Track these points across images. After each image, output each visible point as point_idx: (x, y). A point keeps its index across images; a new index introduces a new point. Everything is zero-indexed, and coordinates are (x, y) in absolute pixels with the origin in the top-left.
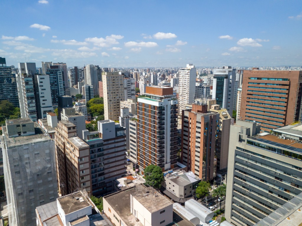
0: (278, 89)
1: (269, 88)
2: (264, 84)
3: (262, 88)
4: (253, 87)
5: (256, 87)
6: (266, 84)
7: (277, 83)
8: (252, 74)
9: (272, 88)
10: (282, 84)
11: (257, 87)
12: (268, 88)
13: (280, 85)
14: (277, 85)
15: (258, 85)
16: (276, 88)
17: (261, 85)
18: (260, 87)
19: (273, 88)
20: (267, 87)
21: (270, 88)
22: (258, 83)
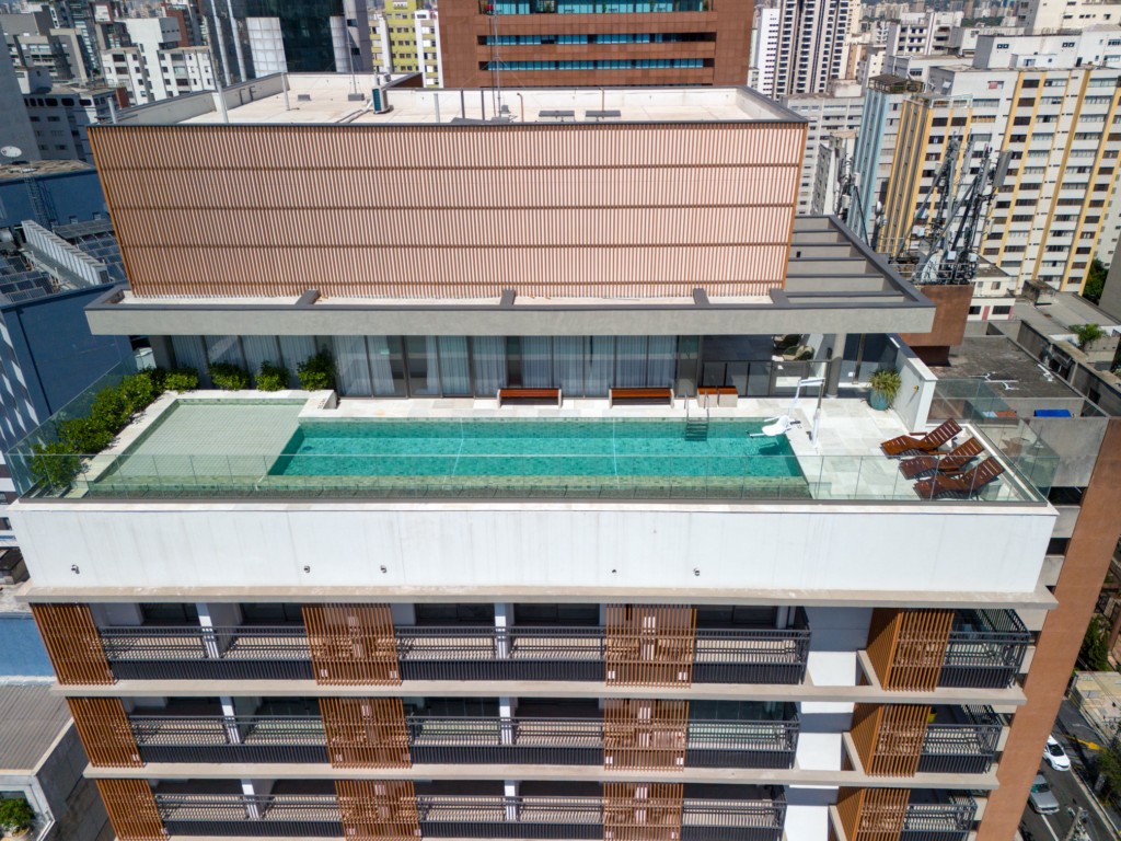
0: (657, 62)
1: (611, 62)
2: (580, 37)
3: (572, 63)
4: (519, 64)
5: (534, 64)
6: (592, 38)
7: (655, 30)
9: (626, 62)
10: (679, 30)
11: (542, 63)
12: (603, 63)
13: (667, 37)
14: (652, 37)
15: (546, 47)
16: (650, 62)
17: (563, 49)
18: (557, 64)
19: (634, 63)
20: (599, 57)
21: (619, 62)
22: (546, 39)
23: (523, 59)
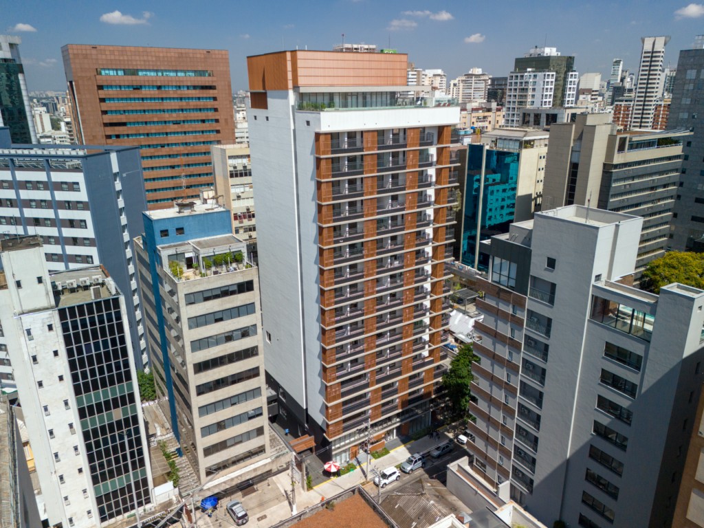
0: (192, 98)
1: (170, 99)
2: (153, 86)
3: (151, 99)
4: (122, 99)
5: (131, 99)
6: (159, 87)
7: (189, 84)
8: (104, 57)
9: (177, 98)
10: (200, 84)
11: (134, 99)
12: (166, 98)
13: (195, 87)
14: (188, 87)
15: (136, 91)
16: (189, 98)
17: (145, 92)
18: (143, 99)
19: (181, 99)
20: (164, 96)
21: (174, 98)
22: (135, 87)
23: (125, 96)
